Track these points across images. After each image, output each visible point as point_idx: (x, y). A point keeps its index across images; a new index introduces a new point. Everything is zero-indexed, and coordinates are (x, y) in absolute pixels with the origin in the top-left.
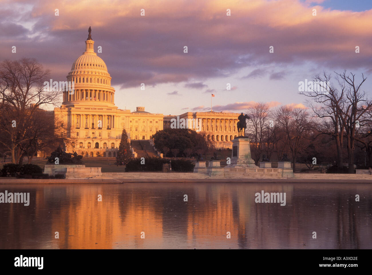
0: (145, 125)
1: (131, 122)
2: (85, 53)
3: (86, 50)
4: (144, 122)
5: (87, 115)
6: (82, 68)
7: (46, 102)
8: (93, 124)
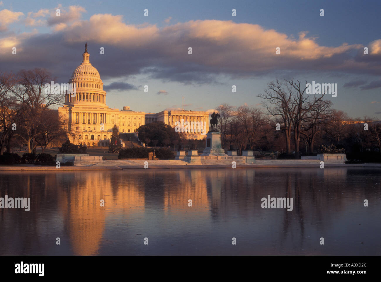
0: (131, 121)
1: (119, 118)
2: (83, 64)
3: (83, 62)
4: (129, 118)
5: (84, 113)
6: (80, 76)
7: (54, 103)
8: (89, 120)
